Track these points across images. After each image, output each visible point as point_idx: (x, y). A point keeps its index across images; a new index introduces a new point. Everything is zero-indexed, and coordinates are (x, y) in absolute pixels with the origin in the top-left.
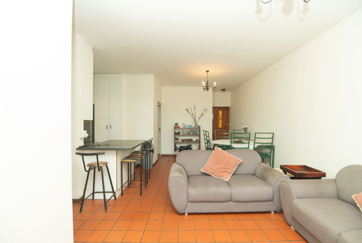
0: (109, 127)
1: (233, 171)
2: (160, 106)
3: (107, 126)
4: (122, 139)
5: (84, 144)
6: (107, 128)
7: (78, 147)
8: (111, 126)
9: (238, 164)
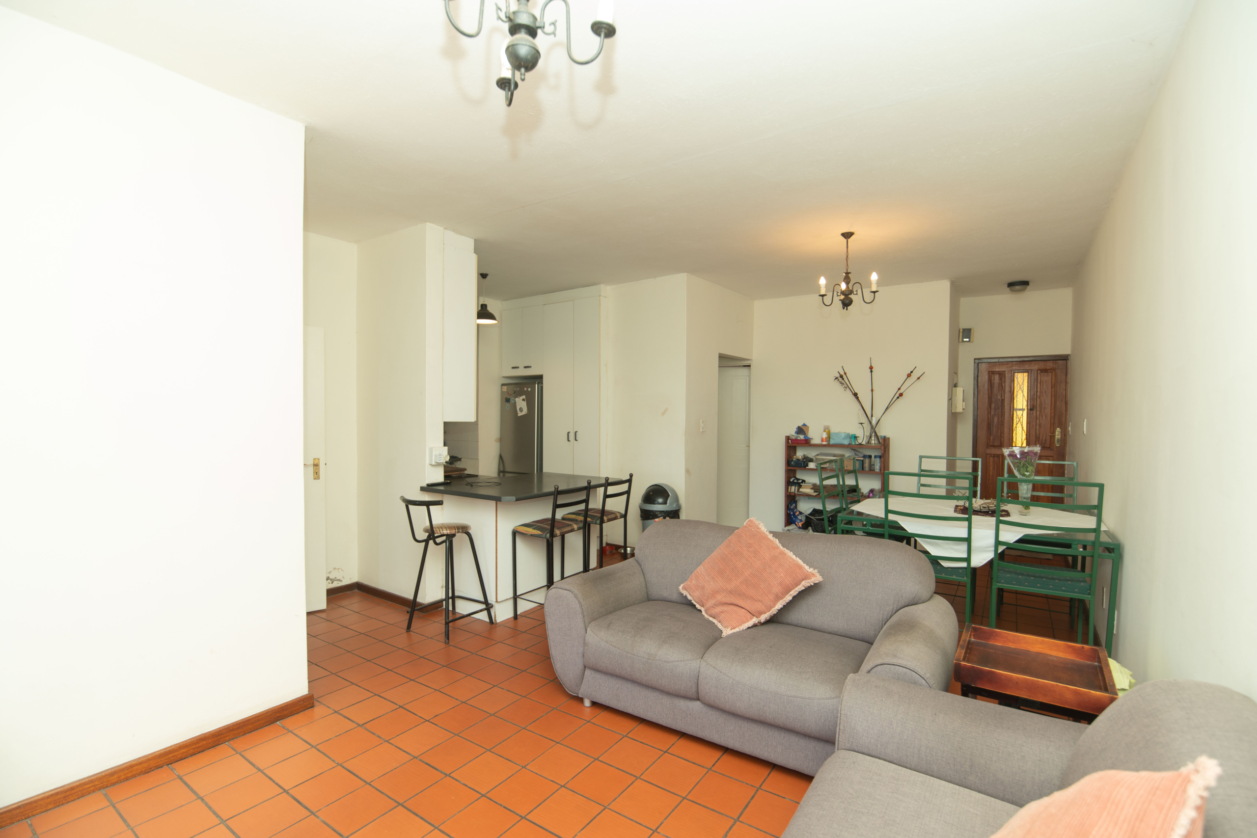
0: (572, 437)
1: (771, 608)
2: (749, 366)
3: (568, 433)
4: (576, 473)
5: (445, 480)
6: (569, 440)
7: (424, 485)
8: (576, 432)
9: (800, 588)
